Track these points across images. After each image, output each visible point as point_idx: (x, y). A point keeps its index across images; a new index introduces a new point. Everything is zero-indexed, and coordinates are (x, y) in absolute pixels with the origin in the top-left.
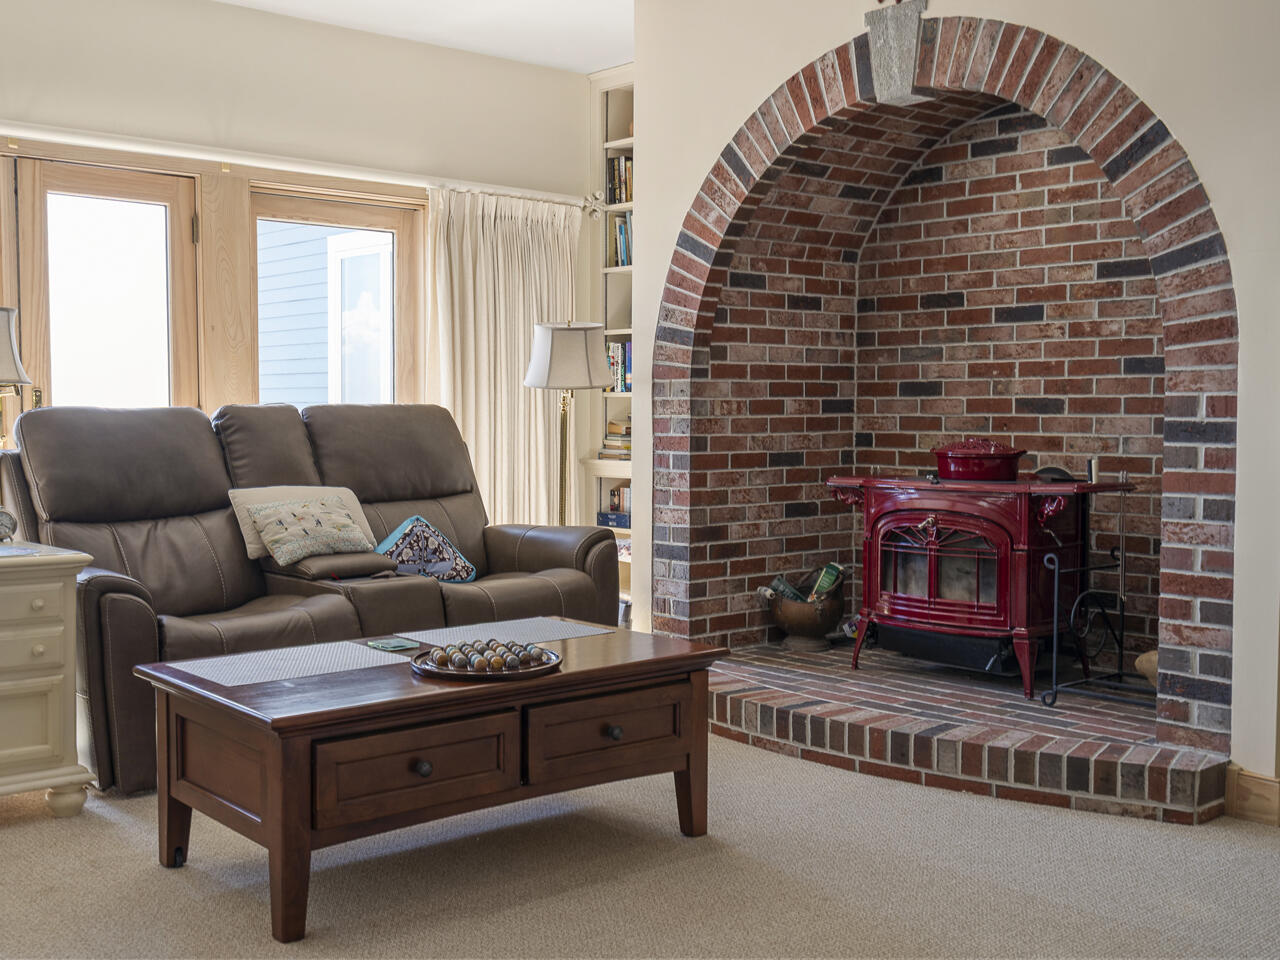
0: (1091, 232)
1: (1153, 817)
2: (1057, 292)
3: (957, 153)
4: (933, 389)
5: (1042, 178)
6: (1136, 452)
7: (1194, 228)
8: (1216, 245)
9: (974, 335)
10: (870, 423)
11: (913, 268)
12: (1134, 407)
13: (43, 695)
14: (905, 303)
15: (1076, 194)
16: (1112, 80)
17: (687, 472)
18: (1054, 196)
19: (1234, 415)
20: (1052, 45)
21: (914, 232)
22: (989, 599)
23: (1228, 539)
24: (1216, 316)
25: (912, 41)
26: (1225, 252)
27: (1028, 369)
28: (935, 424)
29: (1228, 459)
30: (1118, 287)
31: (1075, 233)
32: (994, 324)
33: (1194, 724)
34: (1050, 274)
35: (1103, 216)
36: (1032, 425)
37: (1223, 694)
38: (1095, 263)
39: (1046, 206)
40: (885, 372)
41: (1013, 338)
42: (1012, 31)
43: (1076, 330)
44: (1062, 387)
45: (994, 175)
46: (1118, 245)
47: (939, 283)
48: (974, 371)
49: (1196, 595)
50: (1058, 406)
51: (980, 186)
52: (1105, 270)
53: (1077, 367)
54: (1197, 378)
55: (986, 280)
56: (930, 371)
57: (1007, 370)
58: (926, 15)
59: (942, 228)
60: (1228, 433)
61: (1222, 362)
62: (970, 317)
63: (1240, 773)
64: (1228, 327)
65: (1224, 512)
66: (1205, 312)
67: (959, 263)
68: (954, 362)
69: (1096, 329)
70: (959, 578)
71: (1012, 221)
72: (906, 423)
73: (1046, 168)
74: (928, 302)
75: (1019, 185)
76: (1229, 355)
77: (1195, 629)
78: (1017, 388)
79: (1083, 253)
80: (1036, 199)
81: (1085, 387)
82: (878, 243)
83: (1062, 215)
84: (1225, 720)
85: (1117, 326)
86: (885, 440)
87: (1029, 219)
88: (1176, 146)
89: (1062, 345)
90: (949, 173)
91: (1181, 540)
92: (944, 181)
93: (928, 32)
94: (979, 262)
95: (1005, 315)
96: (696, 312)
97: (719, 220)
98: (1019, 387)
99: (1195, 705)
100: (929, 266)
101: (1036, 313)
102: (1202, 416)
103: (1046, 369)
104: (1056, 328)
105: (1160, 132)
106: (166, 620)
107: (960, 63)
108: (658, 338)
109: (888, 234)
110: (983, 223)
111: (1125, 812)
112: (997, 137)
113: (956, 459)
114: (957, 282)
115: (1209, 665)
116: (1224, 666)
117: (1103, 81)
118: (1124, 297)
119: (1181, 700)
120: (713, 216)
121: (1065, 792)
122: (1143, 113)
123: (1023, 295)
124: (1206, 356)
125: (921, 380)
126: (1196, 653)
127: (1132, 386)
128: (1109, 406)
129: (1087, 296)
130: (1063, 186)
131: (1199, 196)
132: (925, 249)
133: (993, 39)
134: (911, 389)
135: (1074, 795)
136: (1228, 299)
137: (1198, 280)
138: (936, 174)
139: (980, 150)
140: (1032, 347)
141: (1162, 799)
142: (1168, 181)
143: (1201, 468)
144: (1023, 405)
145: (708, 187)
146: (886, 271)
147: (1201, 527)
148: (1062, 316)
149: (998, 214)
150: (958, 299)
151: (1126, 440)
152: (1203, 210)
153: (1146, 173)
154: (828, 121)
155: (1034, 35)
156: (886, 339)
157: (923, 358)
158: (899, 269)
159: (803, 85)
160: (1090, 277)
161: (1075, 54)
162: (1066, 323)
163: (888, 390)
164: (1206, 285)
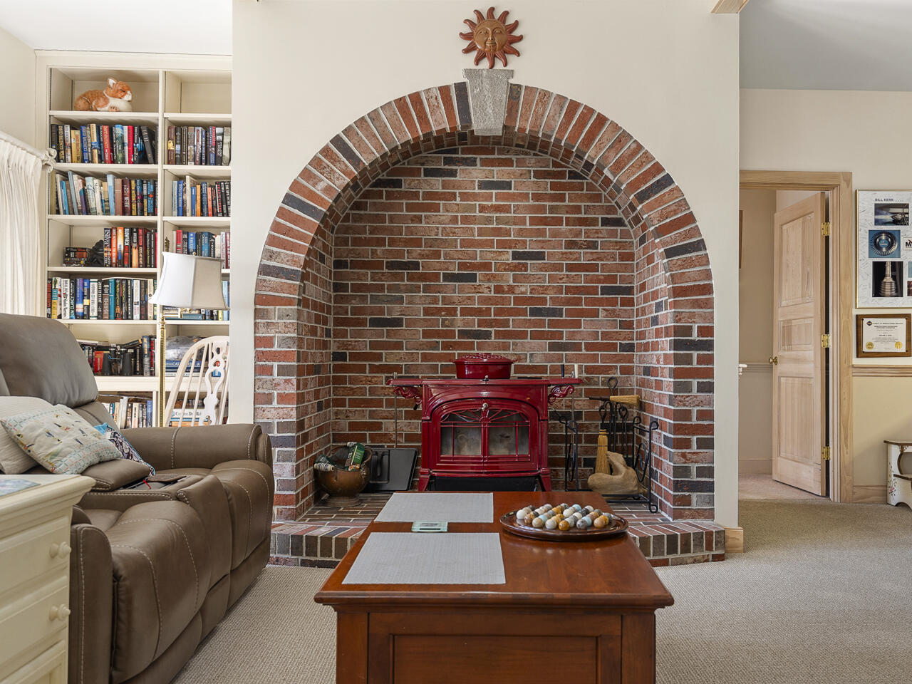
0: (508, 233)
1: (707, 561)
2: (486, 266)
3: (413, 172)
4: (397, 322)
5: (474, 197)
7: (688, 235)
8: (700, 245)
9: (427, 289)
10: (345, 345)
11: (380, 242)
12: (536, 336)
14: (377, 265)
15: (498, 209)
16: (640, 147)
17: (294, 379)
18: (483, 209)
19: (712, 336)
20: (601, 120)
21: (381, 219)
22: (525, 451)
23: (711, 403)
24: (702, 283)
26: (706, 249)
27: (465, 312)
28: (398, 346)
29: (710, 360)
30: (525, 266)
31: (497, 232)
32: (442, 283)
33: (694, 506)
34: (480, 255)
35: (515, 224)
36: (471, 346)
37: (710, 487)
38: (510, 251)
39: (477, 214)
40: (356, 311)
41: (456, 292)
42: (574, 105)
43: (498, 289)
44: (490, 323)
45: (440, 190)
46: (524, 242)
47: (401, 254)
48: (427, 311)
49: (693, 434)
50: (487, 335)
51: (428, 195)
52: (516, 256)
53: (499, 312)
54: (692, 315)
55: (437, 255)
56: (395, 311)
57: (452, 312)
58: (512, 81)
59: (403, 219)
60: (709, 346)
61: (705, 308)
62: (424, 277)
64: (708, 289)
65: (708, 388)
66: (696, 281)
67: (417, 243)
68: (414, 305)
69: (511, 289)
70: (501, 441)
71: (455, 220)
72: (374, 345)
73: (477, 191)
74: (391, 265)
75: (458, 199)
76: (709, 304)
77: (694, 453)
78: (459, 323)
79: (502, 244)
80: (472, 208)
81: (506, 323)
82: (350, 223)
83: (489, 220)
84: (711, 501)
85: (525, 289)
86: (354, 356)
87: (466, 220)
88: (677, 189)
89: (489, 298)
90: (407, 184)
91: (685, 405)
92: (403, 189)
93: (514, 91)
94: (430, 243)
95: (449, 277)
96: (303, 256)
97: (328, 190)
98: (460, 323)
99: (694, 496)
100: (392, 242)
101: (472, 278)
102: (695, 336)
103: (478, 312)
104: (485, 288)
105: (668, 180)
107: (539, 117)
108: (260, 273)
109: (359, 218)
110: (434, 219)
111: (695, 561)
112: (442, 167)
113: (469, 366)
114: (414, 255)
115: (701, 472)
116: (710, 472)
117: (634, 146)
118: (529, 272)
119: (687, 494)
120: (321, 185)
121: (666, 556)
122: (658, 168)
123: (462, 266)
124: (697, 304)
125: (386, 316)
126: (694, 467)
127: (535, 324)
128: (523, 335)
129: (505, 270)
130: (489, 203)
131: (690, 218)
132: (384, 230)
133: (562, 107)
134: (375, 323)
135: (670, 557)
136: (708, 275)
137: (691, 263)
138: (398, 184)
139: (429, 173)
140: (469, 298)
141: (711, 550)
142: (673, 208)
143: (695, 364)
144: (463, 334)
145: (316, 162)
146: (357, 242)
147: (696, 397)
148: (489, 281)
149: (444, 215)
150: (416, 265)
151: (531, 355)
152: (693, 226)
153: (660, 202)
155: (590, 111)
156: (357, 288)
157: (388, 302)
158: (368, 242)
159: (410, 106)
160: (508, 258)
161: (616, 127)
162: (492, 285)
163: (361, 323)
164: (695, 266)
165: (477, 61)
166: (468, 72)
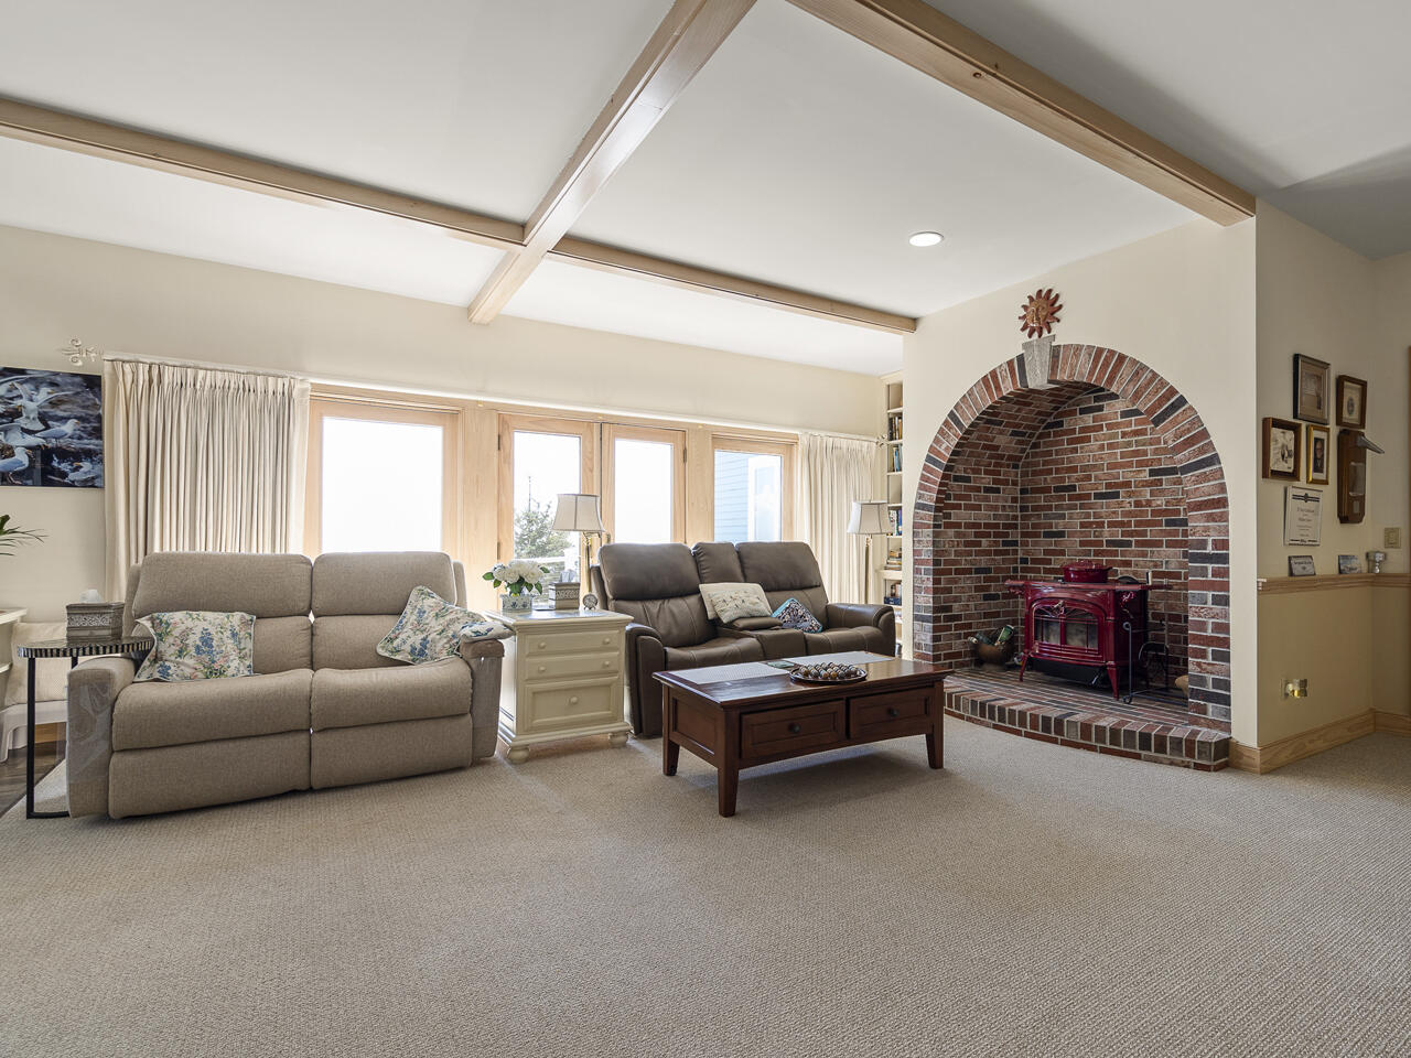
0: (1145, 453)
1: (1187, 767)
2: (1127, 484)
3: (1072, 413)
4: (1061, 534)
5: (1118, 425)
6: (1173, 568)
7: (1202, 451)
8: (1215, 459)
9: (1082, 506)
10: (1027, 552)
11: (1049, 472)
12: (1170, 544)
13: (608, 686)
14: (1046, 490)
15: (1136, 433)
16: (1155, 375)
17: (931, 577)
18: (1124, 435)
19: (1228, 549)
20: (1122, 358)
21: (1049, 453)
22: (1093, 646)
23: (1226, 616)
24: (1216, 497)
25: (1047, 357)
26: (1220, 463)
27: (1111, 524)
28: (1062, 553)
29: (1226, 573)
30: (1160, 481)
31: (1136, 453)
32: (1093, 501)
33: (1210, 716)
34: (1123, 475)
35: (1151, 445)
36: (1115, 554)
37: (1226, 700)
38: (1147, 469)
39: (1120, 440)
40: (1034, 526)
41: (1104, 508)
42: (1100, 351)
43: (1138, 504)
44: (1131, 534)
45: (1091, 424)
46: (1160, 459)
47: (1063, 479)
48: (1083, 525)
49: (1209, 646)
50: (1129, 544)
51: (1083, 430)
52: (1152, 472)
53: (1138, 524)
54: (1206, 529)
55: (1088, 478)
56: (1058, 525)
57: (1101, 525)
58: (1054, 344)
59: (1065, 451)
60: (1225, 559)
61: (1220, 521)
62: (1080, 497)
63: (1237, 744)
64: (1223, 503)
65: (1224, 601)
66: (1209, 495)
67: (1074, 470)
68: (1072, 520)
69: (1149, 503)
70: (1077, 635)
71: (1102, 447)
72: (1047, 552)
73: (1120, 420)
74: (1057, 489)
75: (1105, 429)
76: (1224, 517)
77: (1209, 664)
78: (1106, 534)
79: (1140, 464)
80: (1115, 436)
81: (1144, 534)
82: (1030, 460)
83: (1129, 444)
84: (1228, 714)
85: (1160, 502)
86: (1035, 561)
87: (1111, 446)
88: (1191, 408)
89: (1130, 512)
90: (1067, 423)
91: (1200, 616)
92: (1065, 427)
93: (1055, 353)
94: (1084, 468)
95: (1099, 496)
96: (935, 495)
97: (947, 449)
98: (1107, 534)
99: (1210, 706)
100: (1057, 471)
101: (1116, 495)
102: (1209, 550)
103: (1122, 524)
104: (1128, 504)
105: (1182, 401)
106: (668, 649)
107: (1073, 368)
108: (915, 508)
109: (1035, 455)
110: (1086, 448)
111: (1172, 763)
112: (1093, 404)
113: (1074, 572)
114: (1073, 479)
115: (1217, 683)
116: (1226, 685)
117: (1151, 375)
118: (1164, 487)
119: (1202, 703)
120: (944, 446)
121: (1138, 751)
122: (1173, 391)
123: (1108, 485)
124: (1211, 518)
125: (1054, 530)
126: (1210, 677)
127: (1169, 533)
128: (1158, 544)
129: (1143, 486)
130: (1129, 429)
131: (1204, 434)
132: (1055, 462)
133: (1090, 355)
134: (1047, 535)
135: (1143, 753)
136: (1223, 488)
137: (1205, 478)
138: (1061, 424)
139: (1083, 411)
140: (1114, 513)
141: (1193, 757)
142: (1188, 426)
143: (1210, 577)
144: (1110, 543)
145: (941, 431)
146: (1035, 473)
147: (1211, 609)
148: (1130, 497)
149: (1094, 444)
150: (1073, 488)
151: (1167, 562)
152: (1206, 441)
153: (1174, 423)
154: (1003, 398)
155: (1112, 353)
156: (1035, 508)
157: (1054, 519)
158: (1042, 472)
159: (990, 380)
160: (1145, 475)
161: (1134, 362)
162: (1132, 500)
163: (1037, 535)
164: (1209, 481)
165: (1030, 336)
166: (1025, 346)
